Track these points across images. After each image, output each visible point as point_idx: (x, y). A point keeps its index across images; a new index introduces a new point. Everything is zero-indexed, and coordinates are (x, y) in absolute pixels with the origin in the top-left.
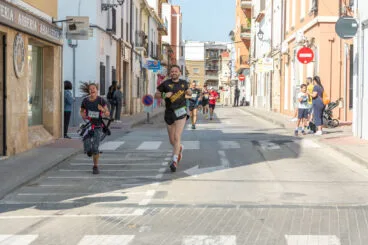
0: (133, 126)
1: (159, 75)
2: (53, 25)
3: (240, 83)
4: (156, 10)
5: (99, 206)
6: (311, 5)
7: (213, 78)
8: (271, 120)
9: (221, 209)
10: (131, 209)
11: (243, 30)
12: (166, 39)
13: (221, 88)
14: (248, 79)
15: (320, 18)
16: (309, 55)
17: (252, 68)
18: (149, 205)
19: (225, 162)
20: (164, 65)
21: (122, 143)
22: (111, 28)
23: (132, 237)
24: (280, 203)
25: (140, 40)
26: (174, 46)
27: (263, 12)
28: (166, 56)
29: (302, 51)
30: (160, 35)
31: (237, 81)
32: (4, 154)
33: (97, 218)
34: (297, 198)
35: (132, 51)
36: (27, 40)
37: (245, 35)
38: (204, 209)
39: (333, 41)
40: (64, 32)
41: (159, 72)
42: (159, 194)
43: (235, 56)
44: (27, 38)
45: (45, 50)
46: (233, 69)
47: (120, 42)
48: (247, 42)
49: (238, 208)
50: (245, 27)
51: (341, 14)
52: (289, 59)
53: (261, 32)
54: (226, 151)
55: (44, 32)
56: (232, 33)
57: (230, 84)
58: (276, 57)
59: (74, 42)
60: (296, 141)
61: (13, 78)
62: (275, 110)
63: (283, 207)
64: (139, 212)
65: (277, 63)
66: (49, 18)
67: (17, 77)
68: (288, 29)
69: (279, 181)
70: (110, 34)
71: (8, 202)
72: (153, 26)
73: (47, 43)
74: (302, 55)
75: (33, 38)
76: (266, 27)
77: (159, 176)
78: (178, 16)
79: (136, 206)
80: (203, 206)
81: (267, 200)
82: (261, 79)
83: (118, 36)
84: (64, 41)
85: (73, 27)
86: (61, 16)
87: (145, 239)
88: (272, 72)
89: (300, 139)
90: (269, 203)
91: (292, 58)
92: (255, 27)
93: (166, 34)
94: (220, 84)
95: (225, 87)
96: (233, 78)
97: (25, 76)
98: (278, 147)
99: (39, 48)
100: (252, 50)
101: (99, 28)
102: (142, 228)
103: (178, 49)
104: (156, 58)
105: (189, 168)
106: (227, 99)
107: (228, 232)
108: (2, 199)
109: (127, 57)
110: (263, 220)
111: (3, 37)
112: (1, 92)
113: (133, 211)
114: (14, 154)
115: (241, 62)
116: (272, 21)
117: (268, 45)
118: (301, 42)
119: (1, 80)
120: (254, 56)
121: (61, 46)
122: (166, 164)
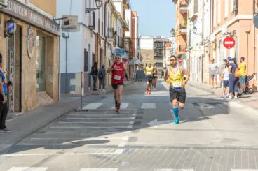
0: (107, 93)
2: (53, 21)
4: (121, 14)
5: (89, 147)
6: (233, 8)
7: (159, 61)
8: (204, 89)
9: (179, 149)
10: (113, 149)
11: (181, 28)
12: (128, 34)
13: (165, 68)
14: (185, 62)
15: (240, 16)
16: (232, 43)
17: (188, 54)
18: (126, 147)
20: (127, 52)
21: (101, 104)
22: (92, 25)
23: (116, 169)
24: (222, 145)
25: (111, 34)
26: (133, 38)
27: (196, 14)
28: (128, 45)
29: (226, 40)
30: (124, 31)
32: (20, 111)
33: (89, 155)
34: (233, 142)
35: (105, 40)
36: (36, 32)
37: (183, 31)
38: (166, 150)
39: (249, 32)
40: (61, 27)
41: (123, 56)
42: (131, 139)
43: (175, 46)
44: (36, 29)
45: (48, 39)
47: (97, 35)
48: (184, 36)
49: (191, 149)
50: (183, 25)
51: (254, 13)
52: (216, 46)
53: (195, 28)
55: (48, 26)
56: (173, 30)
58: (207, 45)
59: (66, 35)
60: (225, 103)
61: (27, 57)
62: (205, 83)
63: (225, 148)
64: (119, 152)
65: (206, 49)
66: (50, 17)
67: (29, 57)
68: (215, 25)
69: (218, 130)
70: (91, 30)
71: (23, 144)
72: (120, 25)
73: (49, 34)
74: (227, 43)
75: (40, 30)
76: (198, 24)
77: (131, 127)
78: (136, 18)
79: (116, 147)
80: (165, 147)
81: (211, 144)
82: (195, 61)
83: (96, 31)
84: (60, 33)
85: (67, 23)
86: (59, 16)
88: (203, 56)
89: (227, 101)
90: (214, 146)
91: (218, 46)
92: (190, 25)
93: (128, 30)
94: (164, 66)
97: (35, 57)
98: (212, 107)
99: (44, 37)
100: (188, 41)
101: (84, 25)
102: (123, 163)
103: (136, 41)
104: (121, 47)
105: (151, 121)
107: (187, 166)
108: (18, 142)
109: (102, 45)
110: (211, 158)
111: (20, 29)
112: (18, 68)
113: (114, 151)
114: (27, 110)
115: (180, 50)
116: (203, 20)
117: (200, 37)
118: (225, 34)
119: (18, 59)
120: (190, 45)
121: (59, 36)
122: (133, 118)
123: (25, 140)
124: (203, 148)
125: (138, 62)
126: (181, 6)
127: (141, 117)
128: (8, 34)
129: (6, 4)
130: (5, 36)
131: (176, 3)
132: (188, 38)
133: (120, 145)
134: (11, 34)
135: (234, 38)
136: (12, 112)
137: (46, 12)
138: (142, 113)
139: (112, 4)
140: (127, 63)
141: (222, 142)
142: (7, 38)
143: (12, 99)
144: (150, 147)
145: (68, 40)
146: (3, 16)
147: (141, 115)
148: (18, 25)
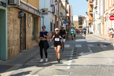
1: (66, 25)
2: (38, 11)
4: (65, 6)
6: (113, 3)
7: (81, 26)
8: (101, 38)
9: (94, 66)
12: (68, 15)
14: (92, 26)
17: (93, 22)
18: (71, 65)
19: (91, 51)
20: (67, 22)
22: (53, 11)
25: (61, 15)
27: (97, 6)
28: (68, 20)
30: (66, 14)
31: (88, 27)
32: (25, 49)
33: (56, 69)
35: (59, 18)
36: (31, 16)
37: (91, 13)
38: (89, 67)
40: (41, 13)
41: (66, 24)
43: (88, 19)
44: (31, 15)
45: (36, 19)
46: (87, 23)
47: (56, 16)
48: (92, 15)
49: (100, 66)
50: (91, 10)
52: (106, 19)
53: (96, 12)
54: (90, 47)
55: (36, 13)
56: (87, 13)
58: (101, 19)
59: (43, 16)
60: (111, 44)
61: (28, 27)
62: (102, 35)
64: (68, 68)
65: (102, 21)
66: (37, 9)
67: (29, 26)
68: (105, 10)
70: (53, 14)
71: (28, 64)
72: (64, 11)
73: (36, 16)
74: (111, 18)
75: (33, 15)
76: (98, 10)
77: (72, 56)
78: (71, 8)
80: (88, 65)
82: (96, 26)
83: (55, 14)
85: (44, 11)
86: (40, 8)
88: (100, 24)
92: (94, 10)
93: (68, 13)
94: (83, 28)
98: (106, 46)
99: (34, 18)
100: (94, 17)
101: (50, 12)
102: (71, 73)
103: (71, 18)
105: (80, 53)
108: (25, 63)
109: (58, 20)
110: (109, 71)
111: (25, 15)
112: (24, 31)
113: (66, 67)
114: (28, 49)
115: (90, 21)
116: (100, 8)
117: (99, 15)
118: (110, 14)
119: (24, 27)
120: (94, 19)
121: (40, 17)
122: (73, 52)
123: (29, 62)
124: (105, 66)
125: (72, 26)
126: (90, 2)
127: (76, 51)
129: (19, 5)
130: (19, 18)
131: (88, 1)
133: (68, 65)
134: (22, 17)
136: (22, 49)
137: (35, 7)
138: (76, 49)
139: (61, 3)
140: (68, 27)
141: (112, 63)
143: (22, 44)
144: (81, 66)
145: (44, 18)
146: (18, 10)
147: (76, 50)
148: (24, 13)
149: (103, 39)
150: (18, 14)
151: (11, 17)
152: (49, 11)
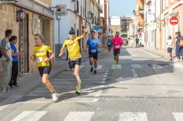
1: (99, 33)
2: (50, 9)
3: (138, 36)
4: (97, 1)
7: (124, 33)
8: (156, 54)
9: (137, 99)
10: (91, 98)
11: (140, 10)
12: (102, 15)
13: (129, 39)
14: (143, 34)
15: (181, 2)
16: (176, 21)
17: (145, 28)
18: (100, 97)
19: (136, 75)
20: (101, 28)
21: (83, 66)
22: (76, 10)
23: (93, 113)
24: (167, 95)
25: (90, 16)
26: (106, 18)
28: (102, 24)
29: (171, 19)
30: (99, 13)
31: (137, 35)
32: (28, 72)
33: (75, 103)
34: (175, 93)
35: (86, 20)
36: (38, 17)
37: (141, 12)
38: (128, 99)
40: (55, 13)
41: (99, 31)
43: (136, 23)
44: (38, 15)
45: (46, 22)
46: (135, 29)
47: (80, 17)
48: (142, 15)
49: (145, 98)
50: (141, 8)
52: (165, 23)
53: (150, 10)
54: (135, 69)
55: (46, 13)
56: (134, 11)
57: (133, 36)
58: (158, 22)
59: (59, 17)
60: (171, 64)
61: (32, 35)
62: (158, 49)
63: (169, 98)
64: (95, 100)
65: (159, 25)
66: (47, 6)
68: (164, 8)
69: (165, 85)
70: (76, 13)
71: (31, 95)
72: (96, 9)
74: (172, 21)
75: (41, 16)
76: (152, 7)
77: (103, 82)
78: (107, 4)
79: (93, 97)
80: (127, 97)
81: (160, 94)
82: (150, 33)
83: (79, 14)
84: (54, 17)
85: (59, 10)
86: (54, 4)
87: (100, 114)
88: (156, 30)
90: (161, 96)
91: (166, 22)
92: (146, 7)
93: (102, 13)
94: (128, 37)
95: (131, 38)
96: (135, 33)
98: (161, 67)
99: (43, 20)
100: (145, 19)
102: (98, 108)
103: (108, 20)
104: (97, 25)
105: (118, 78)
106: (132, 44)
107: (142, 110)
108: (27, 93)
109: (84, 24)
110: (159, 104)
111: (27, 16)
112: (26, 42)
113: (92, 100)
114: (32, 71)
115: (139, 25)
116: (155, 4)
117: (154, 16)
118: (171, 14)
119: (26, 36)
120: (146, 22)
121: (54, 19)
122: (106, 76)
123: (32, 92)
124: (153, 98)
125: (110, 34)
128: (19, 20)
130: (17, 21)
132: (145, 17)
134: (22, 20)
135: (178, 17)
136: (23, 72)
137: (45, 3)
138: (112, 72)
140: (101, 35)
141: (167, 93)
142: (19, 22)
143: (22, 64)
144: (117, 97)
145: (60, 21)
146: (15, 7)
147: (111, 74)
148: (26, 14)
149: (159, 55)
150: (15, 14)
151: (4, 19)
152: (69, 10)
